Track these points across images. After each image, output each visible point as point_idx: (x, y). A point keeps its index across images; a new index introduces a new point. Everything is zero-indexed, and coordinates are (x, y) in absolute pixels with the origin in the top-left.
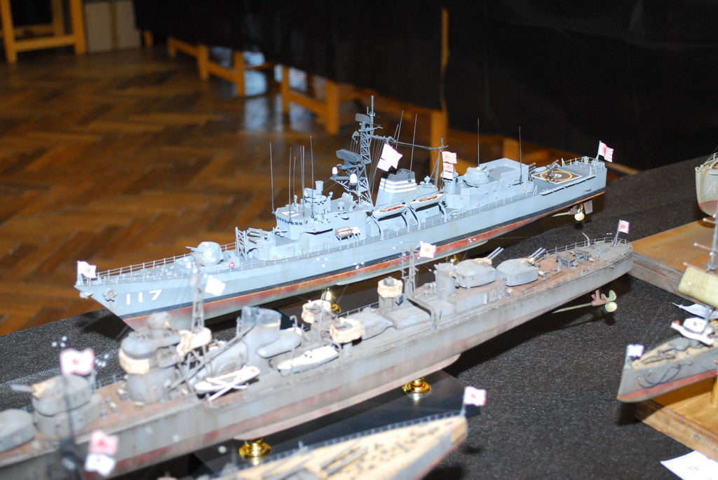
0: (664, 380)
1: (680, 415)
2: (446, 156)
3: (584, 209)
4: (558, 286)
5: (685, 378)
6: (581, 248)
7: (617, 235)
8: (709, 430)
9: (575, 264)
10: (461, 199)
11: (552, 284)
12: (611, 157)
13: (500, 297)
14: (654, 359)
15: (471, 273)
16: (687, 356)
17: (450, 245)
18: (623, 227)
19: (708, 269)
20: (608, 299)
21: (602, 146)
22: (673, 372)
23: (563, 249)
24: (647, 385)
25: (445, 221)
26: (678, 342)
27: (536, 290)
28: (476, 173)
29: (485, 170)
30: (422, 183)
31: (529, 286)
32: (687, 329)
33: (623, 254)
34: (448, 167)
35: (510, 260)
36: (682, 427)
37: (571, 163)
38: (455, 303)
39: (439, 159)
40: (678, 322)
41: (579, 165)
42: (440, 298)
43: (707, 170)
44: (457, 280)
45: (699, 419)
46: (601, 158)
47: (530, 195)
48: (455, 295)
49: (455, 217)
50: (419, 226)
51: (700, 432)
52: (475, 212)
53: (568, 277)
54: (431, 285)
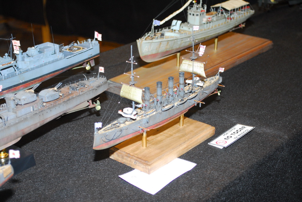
0: (115, 138)
1: (128, 154)
2: (15, 43)
3: (90, 64)
4: (69, 100)
5: (126, 135)
6: (82, 82)
7: (99, 74)
8: (140, 158)
9: (78, 89)
10: (25, 63)
11: (66, 99)
12: (101, 38)
13: (40, 108)
14: (109, 128)
15: (24, 97)
16: (125, 125)
17: (21, 86)
18: (101, 70)
19: (130, 84)
20: (96, 105)
21: (96, 33)
22: (119, 133)
23: (74, 83)
24: (107, 141)
25: (17, 74)
26: (121, 120)
27: (58, 102)
28: (32, 50)
29: (37, 48)
30: (4, 57)
31: (55, 101)
32: (124, 113)
33: (101, 82)
34: (16, 48)
35: (45, 90)
36: (129, 159)
37: (82, 43)
38: (16, 113)
39: (11, 44)
40: (121, 110)
41: (86, 43)
42: (9, 111)
43: (142, 41)
44: (16, 101)
45: (136, 154)
46: (96, 39)
47: (61, 59)
48: (16, 108)
49: (22, 72)
50: (3, 78)
51: (136, 160)
52: (33, 69)
53: (74, 95)
54: (3, 105)
